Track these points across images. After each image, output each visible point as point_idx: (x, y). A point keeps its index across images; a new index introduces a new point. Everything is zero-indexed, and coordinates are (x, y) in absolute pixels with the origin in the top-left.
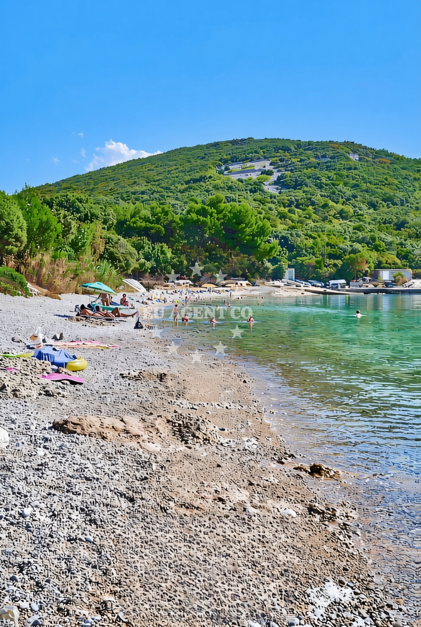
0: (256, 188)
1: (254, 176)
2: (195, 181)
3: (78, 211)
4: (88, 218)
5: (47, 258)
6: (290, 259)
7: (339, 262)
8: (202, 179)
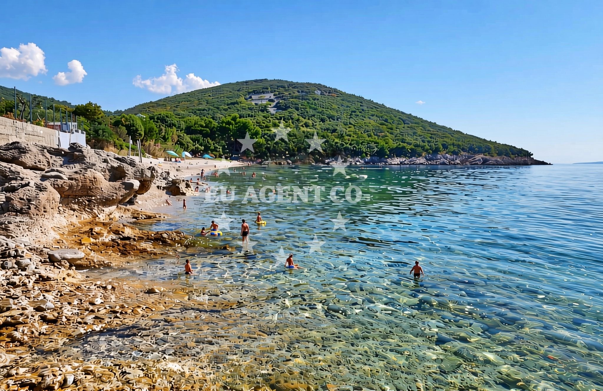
0: (264, 109)
3: (166, 122)
4: (171, 125)
5: (152, 143)
8: (236, 103)
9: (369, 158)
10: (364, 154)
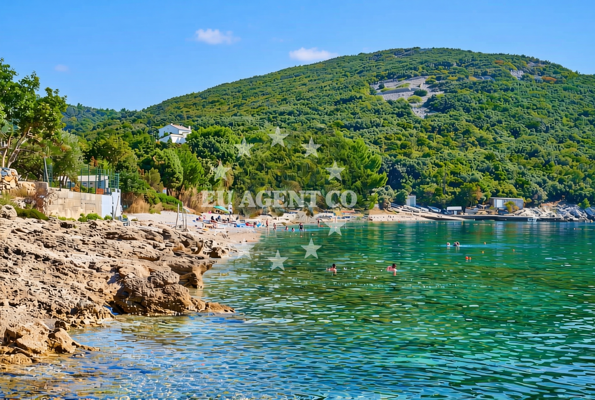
0: (403, 111)
1: (406, 97)
2: (345, 101)
3: (217, 150)
4: (225, 156)
6: (413, 187)
7: (458, 190)
8: (351, 99)
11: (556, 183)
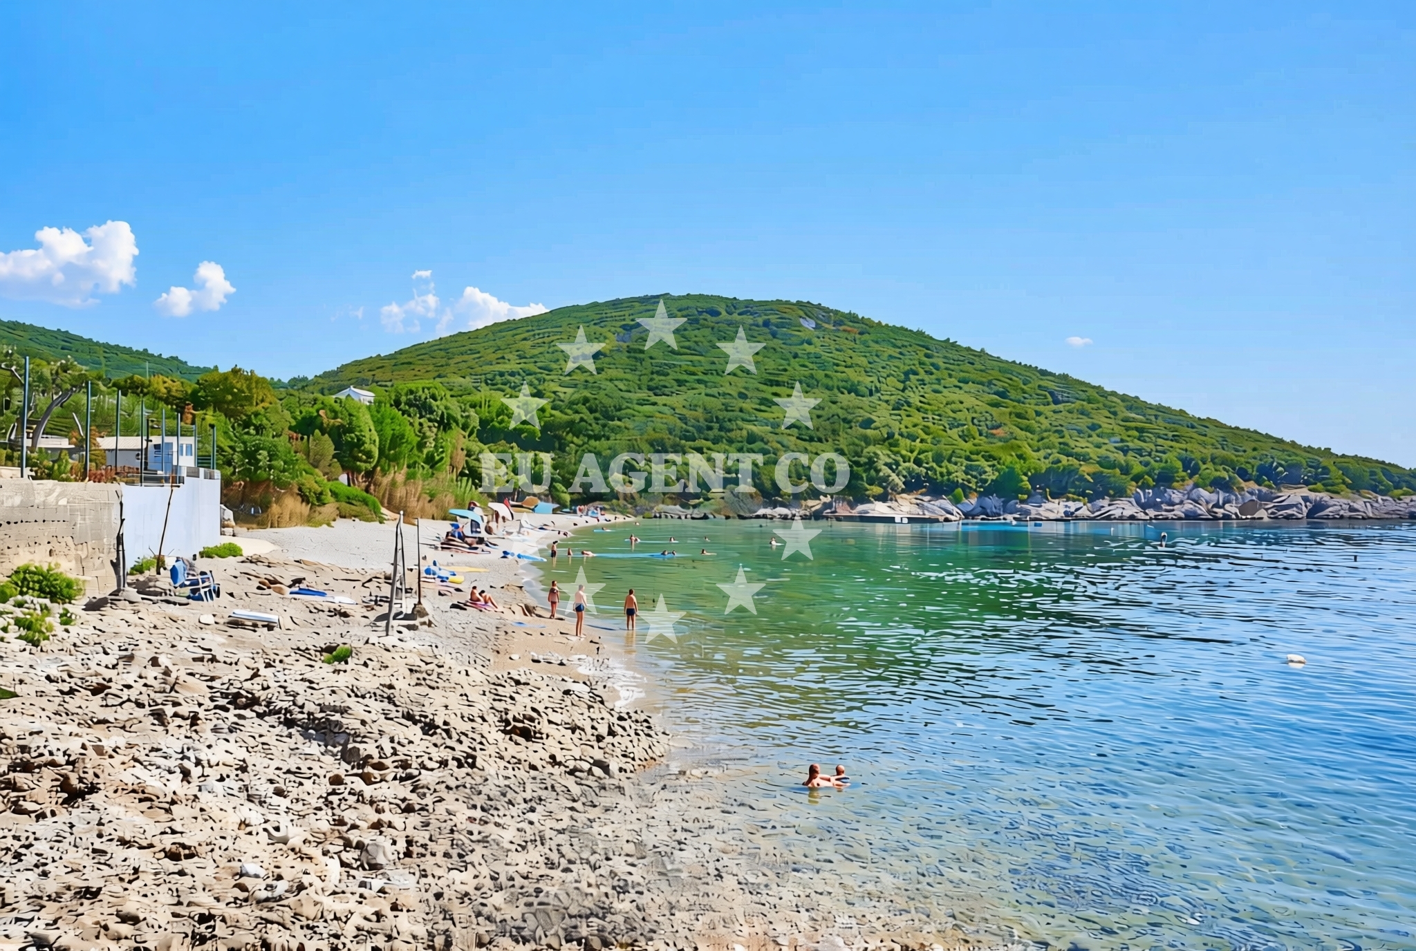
5: (400, 478)
9: (974, 500)
10: (959, 490)
11: (911, 465)
